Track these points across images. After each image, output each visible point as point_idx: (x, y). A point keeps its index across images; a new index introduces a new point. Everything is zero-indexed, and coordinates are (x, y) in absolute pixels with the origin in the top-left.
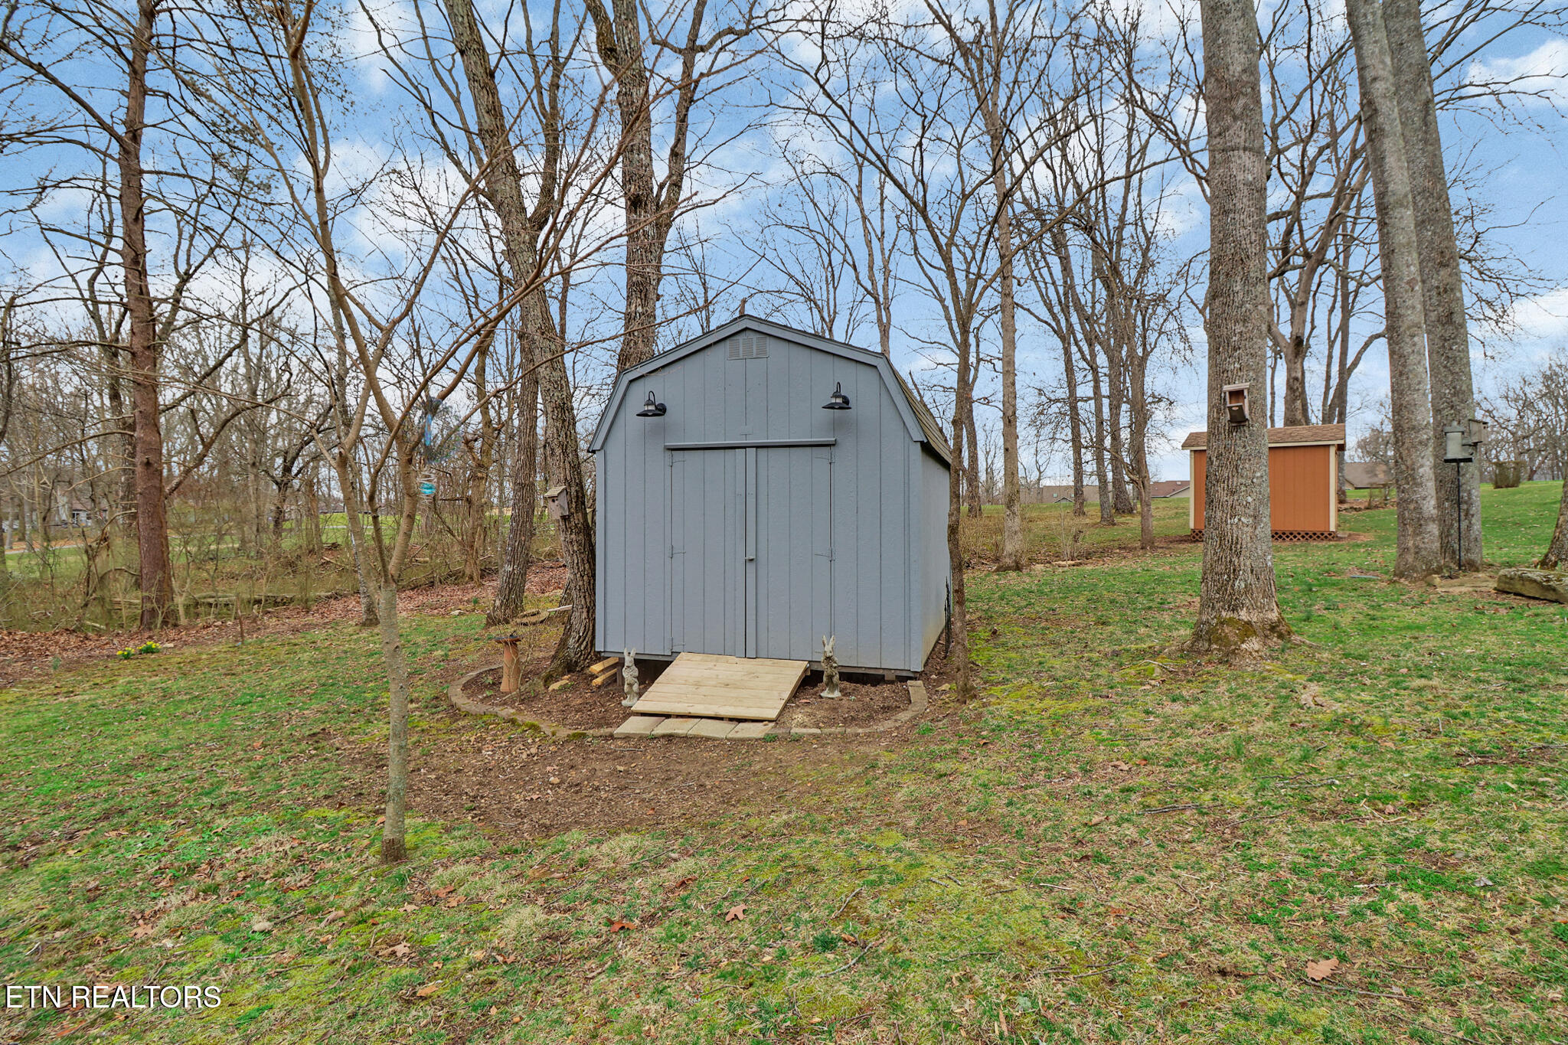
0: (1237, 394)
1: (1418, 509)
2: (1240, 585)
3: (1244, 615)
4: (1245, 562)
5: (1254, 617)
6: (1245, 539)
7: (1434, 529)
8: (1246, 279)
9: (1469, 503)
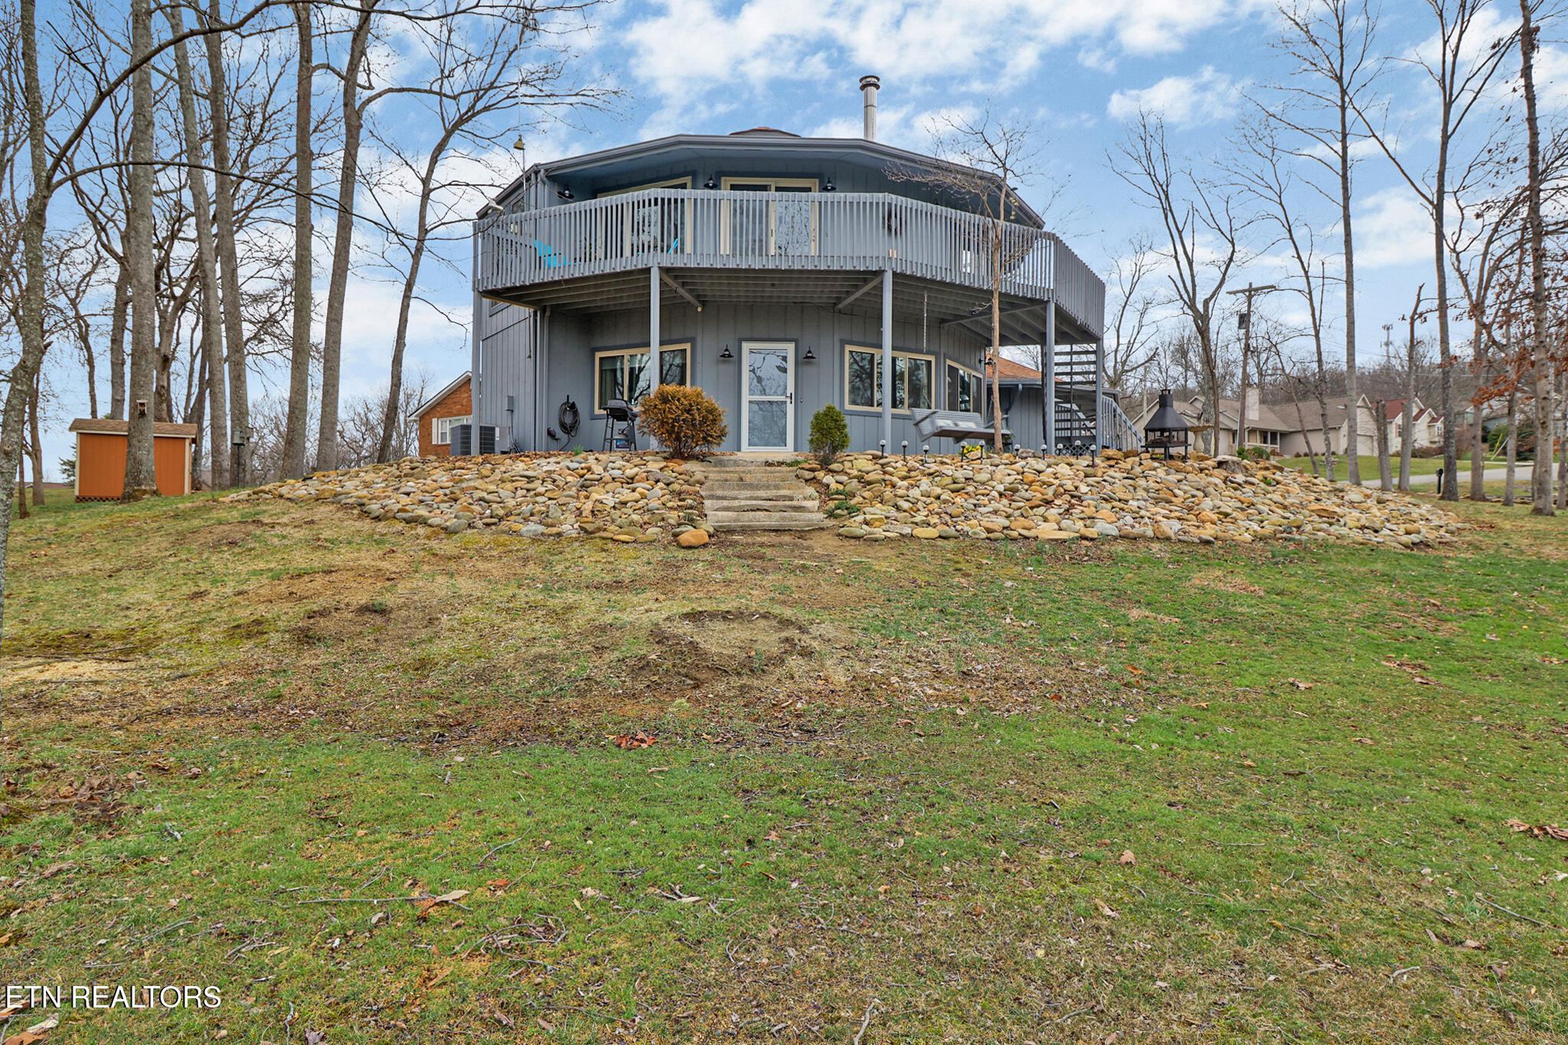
0: (142, 404)
1: (221, 465)
2: (142, 476)
3: (143, 487)
4: (144, 468)
5: (147, 488)
6: (144, 459)
7: (227, 475)
8: (146, 360)
9: (245, 465)
